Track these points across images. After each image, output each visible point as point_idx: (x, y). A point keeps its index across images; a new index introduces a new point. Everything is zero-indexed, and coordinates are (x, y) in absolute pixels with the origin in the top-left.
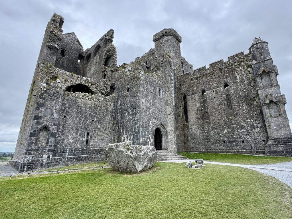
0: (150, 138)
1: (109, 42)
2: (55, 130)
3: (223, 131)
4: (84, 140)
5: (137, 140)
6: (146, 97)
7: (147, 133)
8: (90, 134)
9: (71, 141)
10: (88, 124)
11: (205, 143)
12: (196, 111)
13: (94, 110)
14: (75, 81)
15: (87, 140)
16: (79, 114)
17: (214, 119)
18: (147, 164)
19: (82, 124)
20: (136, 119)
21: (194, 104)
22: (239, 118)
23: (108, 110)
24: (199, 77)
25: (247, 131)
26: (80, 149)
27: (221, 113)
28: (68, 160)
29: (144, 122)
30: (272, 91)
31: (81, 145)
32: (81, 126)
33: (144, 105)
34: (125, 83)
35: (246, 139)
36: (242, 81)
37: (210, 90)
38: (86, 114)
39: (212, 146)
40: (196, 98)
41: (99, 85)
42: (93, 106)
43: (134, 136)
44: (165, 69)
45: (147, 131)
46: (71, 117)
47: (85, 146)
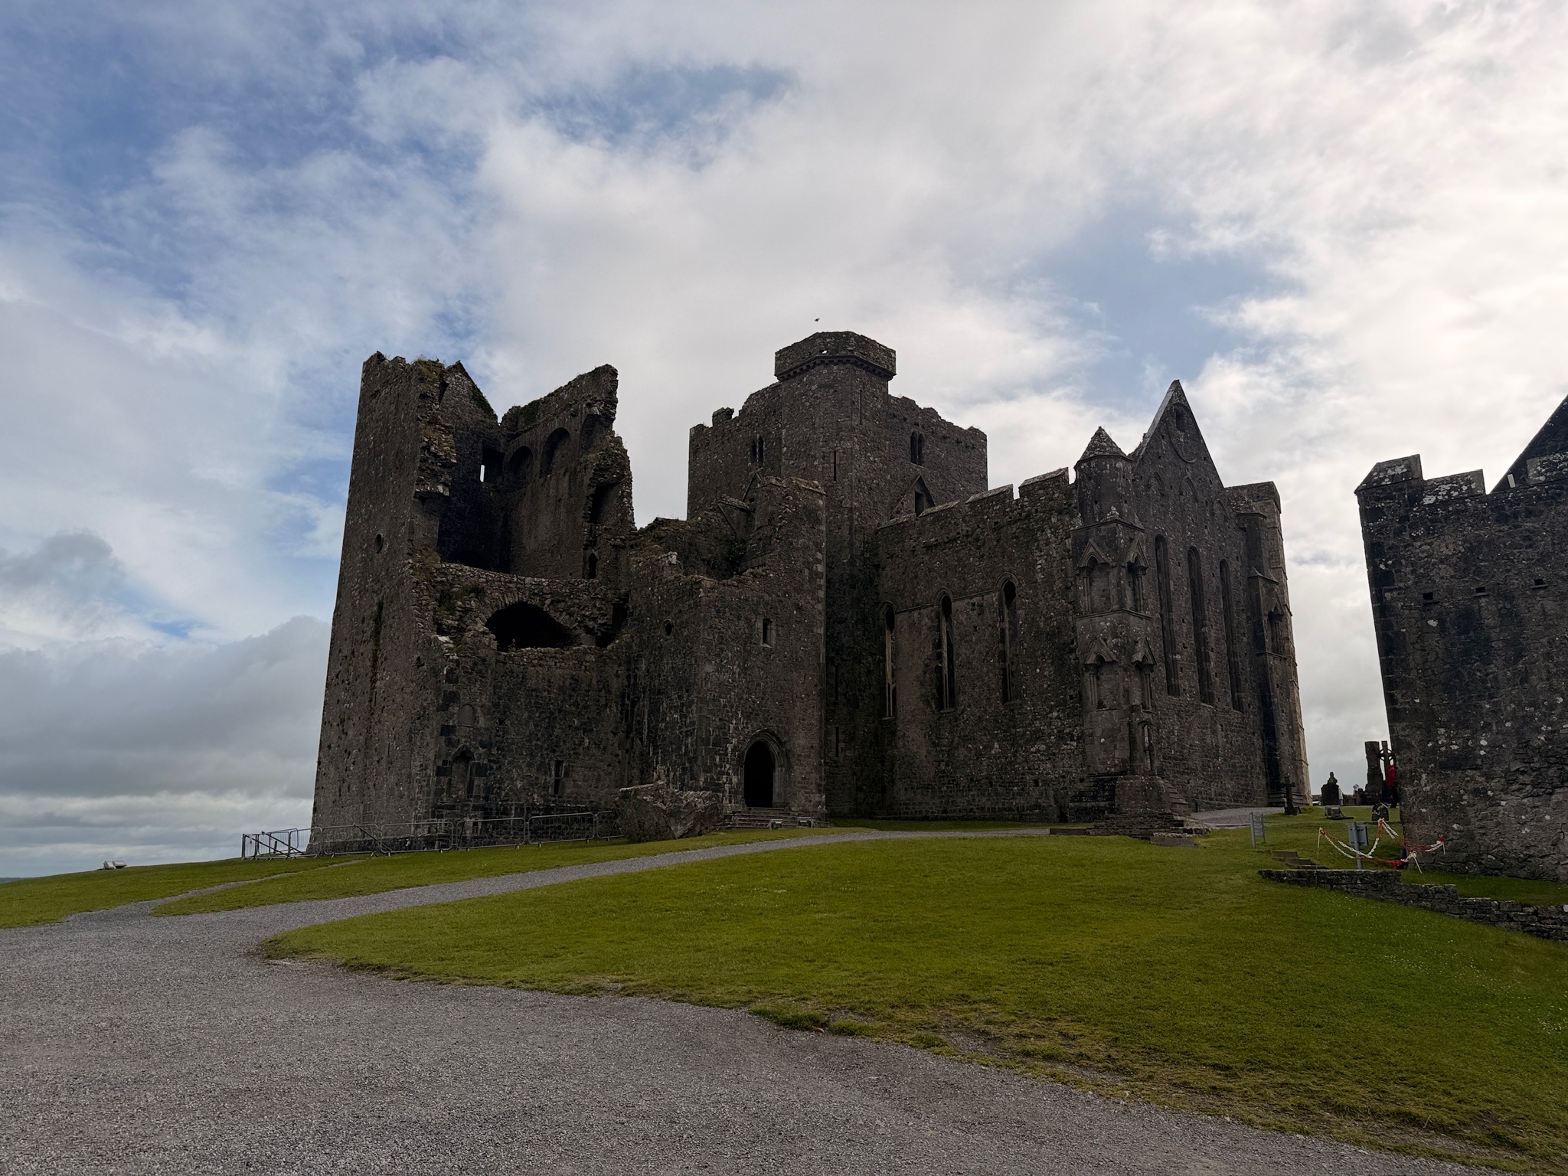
0: (728, 774)
1: (601, 423)
2: (484, 759)
3: (990, 747)
4: (549, 783)
5: (691, 780)
6: (718, 655)
7: (720, 759)
8: (564, 764)
9: (519, 784)
10: (557, 736)
11: (940, 789)
12: (920, 672)
13: (570, 696)
14: (503, 597)
15: (557, 782)
16: (533, 711)
17: (969, 706)
18: (694, 825)
19: (542, 739)
20: (688, 721)
21: (916, 646)
22: (1033, 705)
23: (609, 692)
24: (935, 545)
25: (1048, 748)
26: (542, 807)
27: (988, 686)
28: (515, 833)
29: (711, 729)
30: (1106, 627)
31: (542, 796)
32: (539, 743)
33: (711, 682)
34: (660, 606)
35: (1043, 774)
36: (1049, 581)
37: (964, 599)
38: (550, 709)
39: (959, 800)
40: (923, 623)
41: (578, 601)
42: (567, 683)
43: (683, 769)
44: (792, 544)
45: (720, 754)
46: (516, 722)
47: (553, 799)
